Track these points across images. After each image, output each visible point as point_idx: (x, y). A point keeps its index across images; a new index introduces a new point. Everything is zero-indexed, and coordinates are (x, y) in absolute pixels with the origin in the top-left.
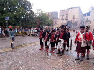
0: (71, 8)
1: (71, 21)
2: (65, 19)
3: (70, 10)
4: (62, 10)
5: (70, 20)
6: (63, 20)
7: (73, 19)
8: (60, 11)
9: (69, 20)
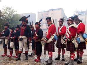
0: (53, 10)
2: (44, 23)
3: (51, 12)
4: (41, 12)
8: (39, 13)
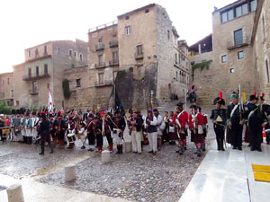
0: (127, 15)
1: (131, 69)
2: (107, 64)
3: (122, 25)
5: (127, 69)
6: (100, 68)
7: (137, 59)
8: (90, 34)
9: (121, 68)
